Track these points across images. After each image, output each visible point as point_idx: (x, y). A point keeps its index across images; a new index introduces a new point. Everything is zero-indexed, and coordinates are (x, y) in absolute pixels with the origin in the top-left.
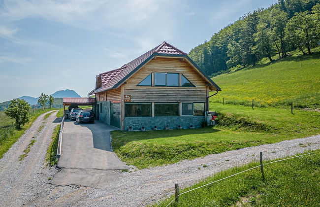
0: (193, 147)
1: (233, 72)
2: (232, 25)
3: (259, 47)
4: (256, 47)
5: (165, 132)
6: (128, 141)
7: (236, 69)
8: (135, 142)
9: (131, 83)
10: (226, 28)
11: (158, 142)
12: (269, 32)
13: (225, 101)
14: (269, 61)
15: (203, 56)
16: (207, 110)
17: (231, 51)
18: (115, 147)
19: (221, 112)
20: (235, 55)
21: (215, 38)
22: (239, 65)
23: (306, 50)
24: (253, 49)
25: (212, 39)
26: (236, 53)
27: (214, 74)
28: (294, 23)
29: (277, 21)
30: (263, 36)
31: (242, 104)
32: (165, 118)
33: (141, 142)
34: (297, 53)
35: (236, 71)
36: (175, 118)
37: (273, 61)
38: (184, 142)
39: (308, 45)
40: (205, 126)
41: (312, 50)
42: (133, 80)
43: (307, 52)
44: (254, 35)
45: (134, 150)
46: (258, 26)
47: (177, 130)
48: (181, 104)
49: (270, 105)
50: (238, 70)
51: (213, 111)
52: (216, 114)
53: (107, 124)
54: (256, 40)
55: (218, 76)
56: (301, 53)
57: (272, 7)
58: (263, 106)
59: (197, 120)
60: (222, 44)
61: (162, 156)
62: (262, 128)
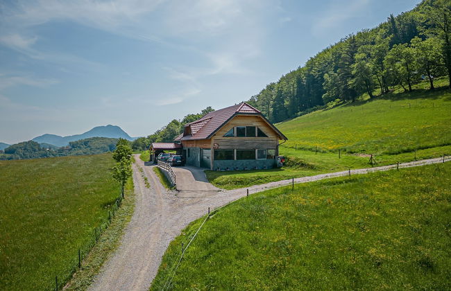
0: (261, 178)
1: (331, 108)
2: (332, 47)
3: (357, 80)
4: (354, 80)
5: (244, 171)
6: (219, 176)
7: (334, 104)
8: (224, 176)
9: (219, 135)
10: (325, 52)
11: (239, 176)
12: (368, 64)
13: (297, 146)
14: (369, 97)
15: (295, 86)
16: (277, 155)
17: (328, 82)
18: (210, 180)
19: (288, 157)
20: (332, 87)
21: (311, 63)
22: (338, 100)
23: (407, 87)
24: (350, 83)
25: (307, 65)
26: (333, 85)
27: (309, 110)
28: (392, 56)
29: (377, 51)
30: (361, 68)
31: (310, 149)
32: (244, 161)
33: (228, 176)
34: (398, 90)
35: (334, 107)
36: (252, 161)
37: (373, 98)
38: (256, 175)
39: (408, 82)
40: (275, 167)
41: (414, 87)
42: (221, 133)
43: (408, 89)
44: (352, 66)
45: (224, 180)
46: (357, 56)
47: (254, 170)
48: (257, 151)
49: (330, 151)
50: (336, 106)
51: (283, 155)
52: (284, 158)
53: (195, 166)
54: (353, 72)
55: (313, 112)
56: (402, 90)
57: (381, 27)
58: (324, 152)
59: (269, 162)
60: (319, 71)
61: (241, 183)
62: (312, 168)
